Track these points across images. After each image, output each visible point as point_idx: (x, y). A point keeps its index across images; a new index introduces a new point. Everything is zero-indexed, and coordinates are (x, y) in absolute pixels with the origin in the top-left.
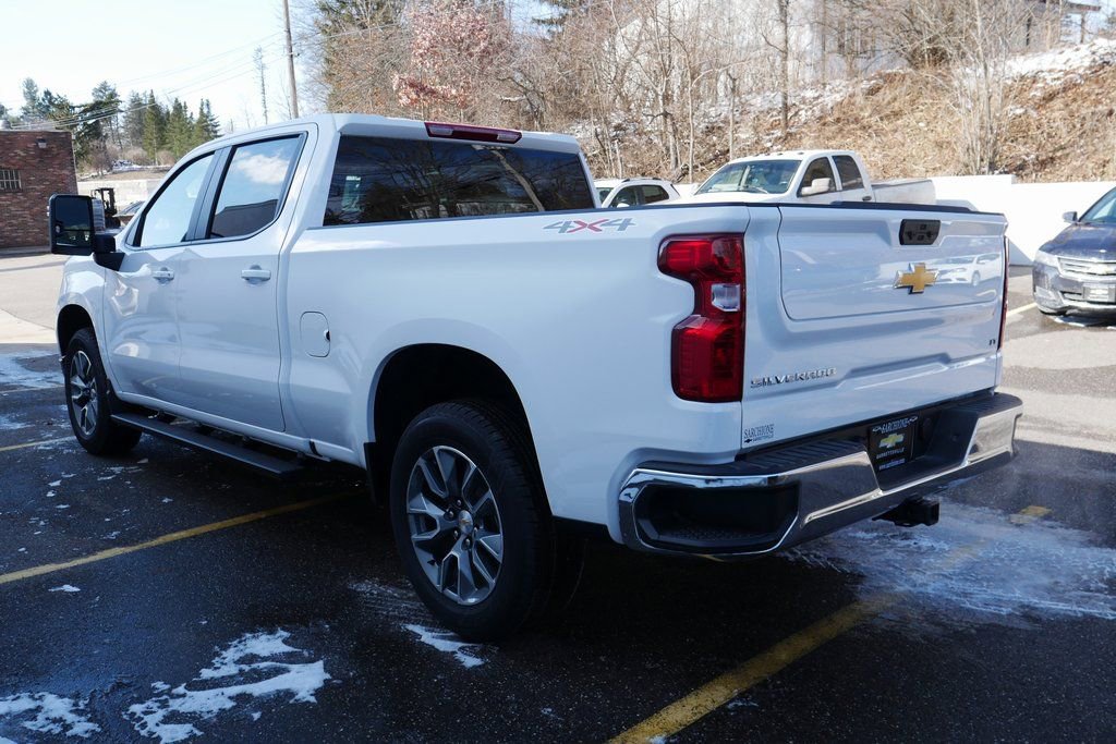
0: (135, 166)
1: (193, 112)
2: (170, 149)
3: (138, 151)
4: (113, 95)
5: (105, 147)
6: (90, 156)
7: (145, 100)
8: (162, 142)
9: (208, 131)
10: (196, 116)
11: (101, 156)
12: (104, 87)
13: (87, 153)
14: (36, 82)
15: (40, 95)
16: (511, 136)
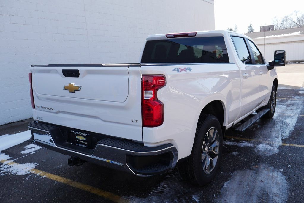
16: (193, 34)
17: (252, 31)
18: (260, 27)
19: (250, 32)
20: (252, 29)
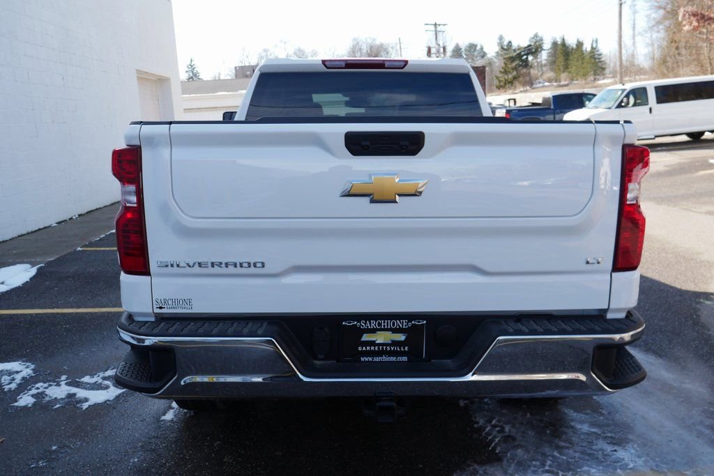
0: (546, 84)
1: (587, 47)
2: (570, 72)
3: (551, 74)
4: (541, 40)
5: (529, 73)
6: (521, 79)
7: (559, 42)
8: (566, 67)
9: (595, 59)
10: (589, 49)
11: (528, 78)
12: (536, 36)
13: (519, 77)
14: (504, 36)
15: (505, 43)
16: (398, 64)
17: (196, 76)
18: (236, 67)
19: (192, 78)
20: (195, 71)
